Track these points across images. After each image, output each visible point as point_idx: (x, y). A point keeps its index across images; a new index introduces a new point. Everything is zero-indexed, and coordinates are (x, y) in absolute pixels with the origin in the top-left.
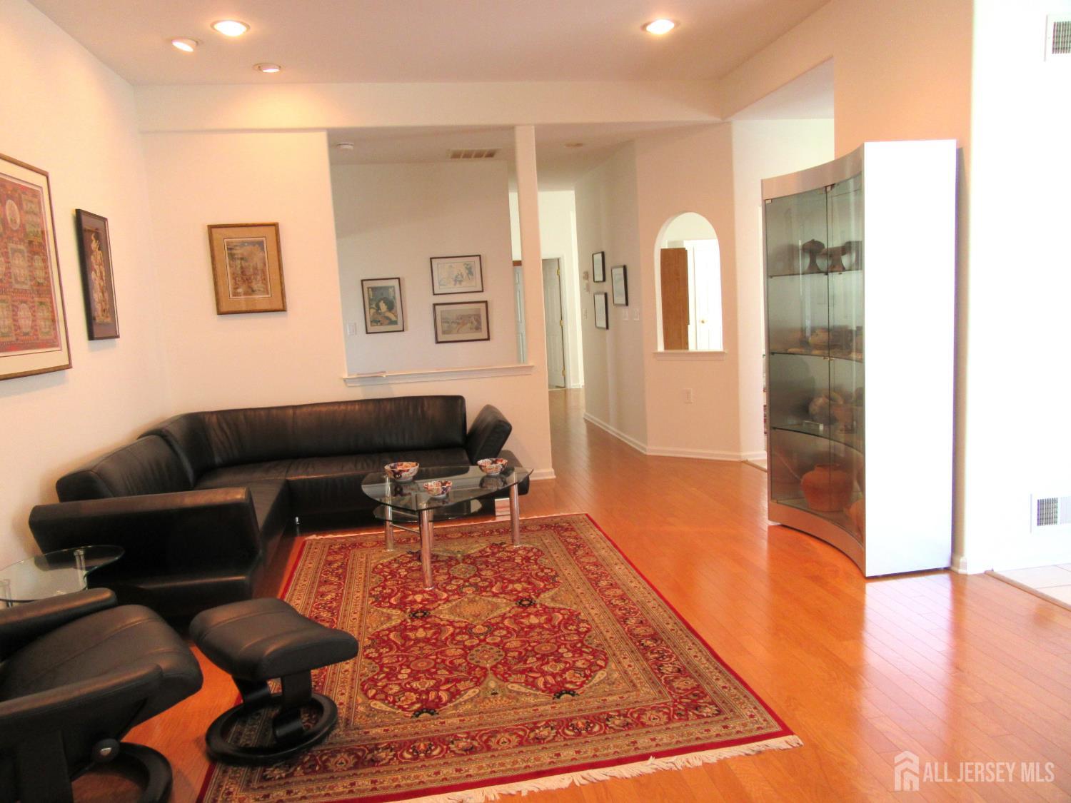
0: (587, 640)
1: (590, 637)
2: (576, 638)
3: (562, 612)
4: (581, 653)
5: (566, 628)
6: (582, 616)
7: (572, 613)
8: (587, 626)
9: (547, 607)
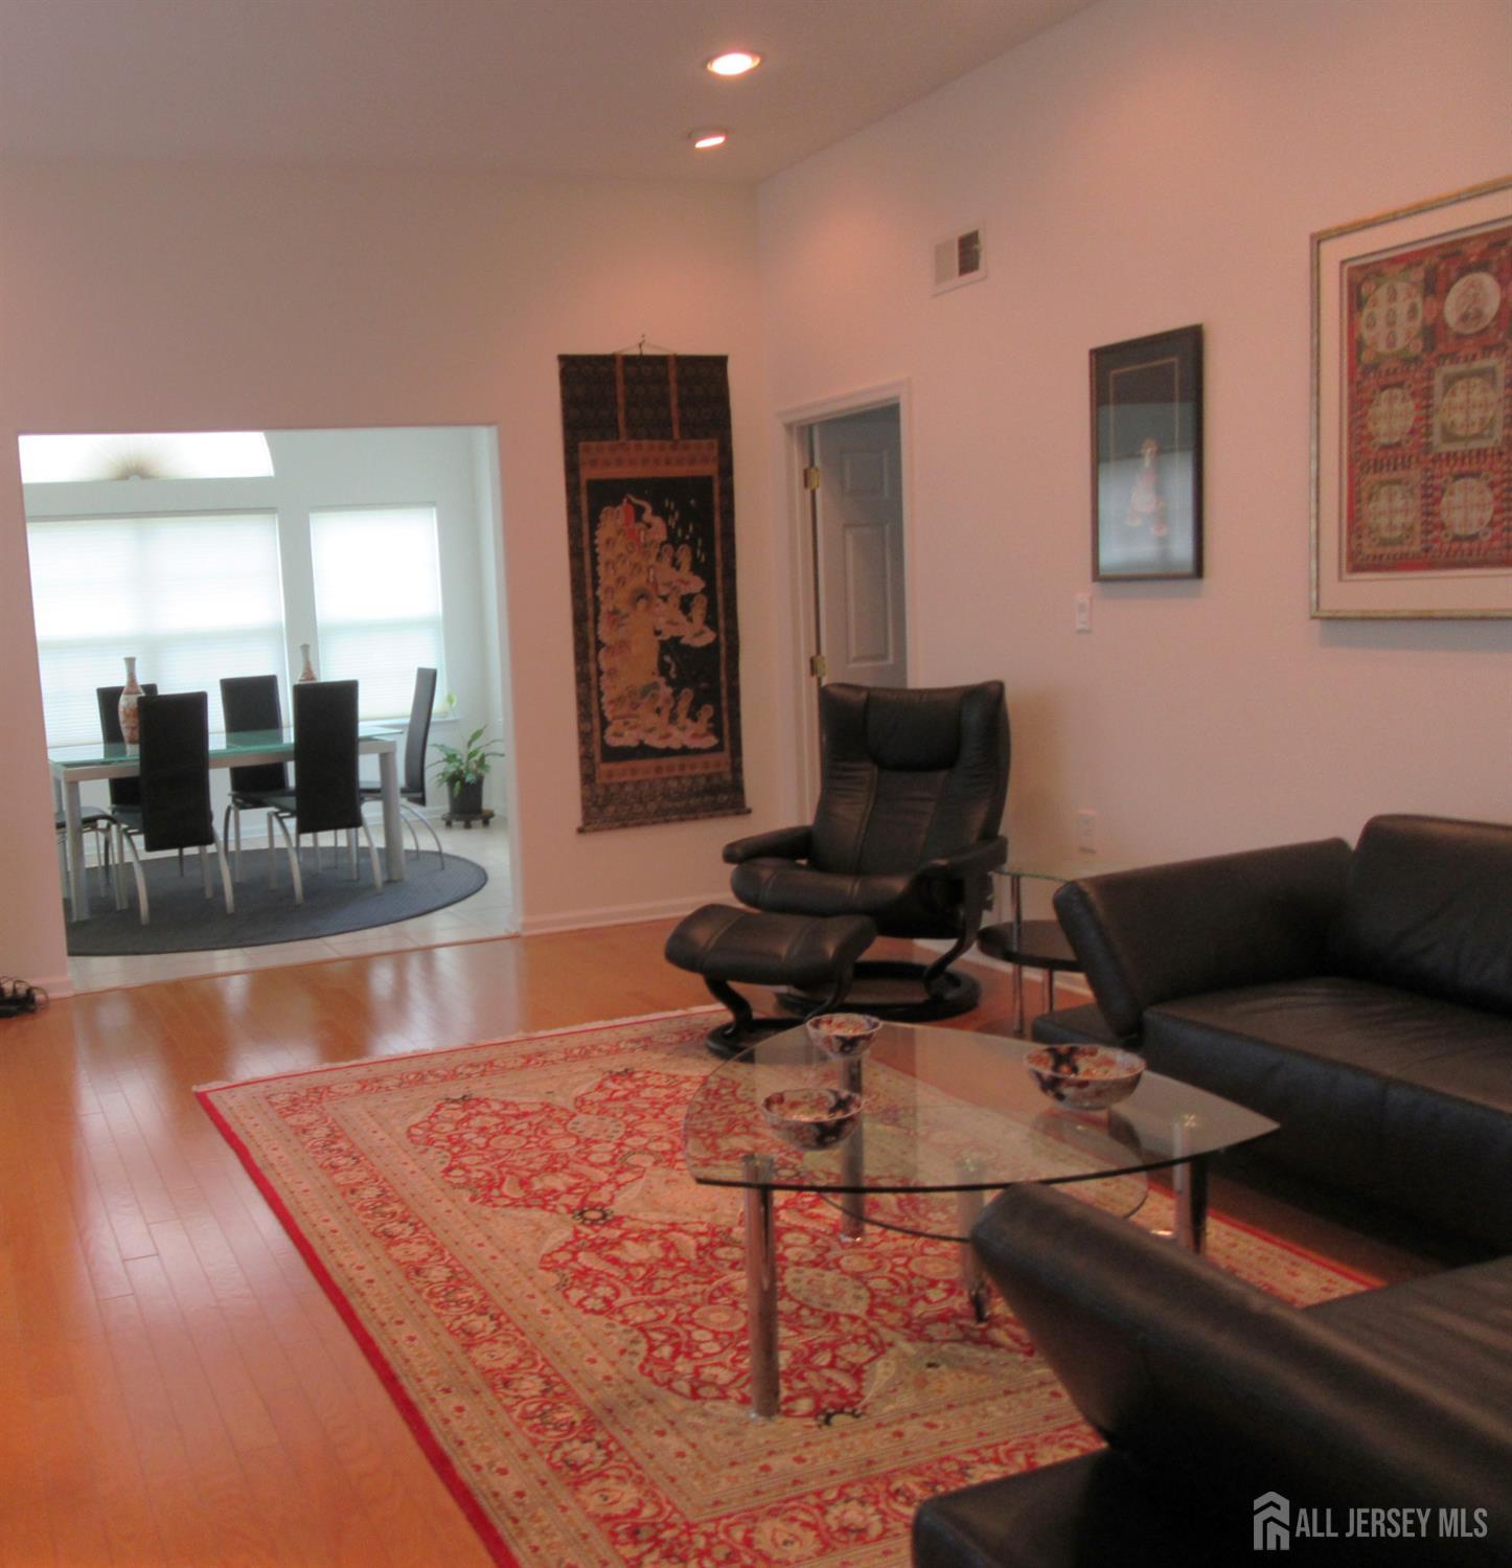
0: (446, 1157)
1: (442, 1163)
2: (465, 1160)
3: (507, 1202)
4: (450, 1138)
5: (489, 1174)
6: (466, 1195)
7: (488, 1200)
8: (452, 1180)
9: (543, 1207)
